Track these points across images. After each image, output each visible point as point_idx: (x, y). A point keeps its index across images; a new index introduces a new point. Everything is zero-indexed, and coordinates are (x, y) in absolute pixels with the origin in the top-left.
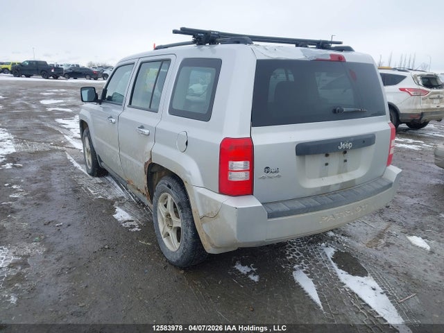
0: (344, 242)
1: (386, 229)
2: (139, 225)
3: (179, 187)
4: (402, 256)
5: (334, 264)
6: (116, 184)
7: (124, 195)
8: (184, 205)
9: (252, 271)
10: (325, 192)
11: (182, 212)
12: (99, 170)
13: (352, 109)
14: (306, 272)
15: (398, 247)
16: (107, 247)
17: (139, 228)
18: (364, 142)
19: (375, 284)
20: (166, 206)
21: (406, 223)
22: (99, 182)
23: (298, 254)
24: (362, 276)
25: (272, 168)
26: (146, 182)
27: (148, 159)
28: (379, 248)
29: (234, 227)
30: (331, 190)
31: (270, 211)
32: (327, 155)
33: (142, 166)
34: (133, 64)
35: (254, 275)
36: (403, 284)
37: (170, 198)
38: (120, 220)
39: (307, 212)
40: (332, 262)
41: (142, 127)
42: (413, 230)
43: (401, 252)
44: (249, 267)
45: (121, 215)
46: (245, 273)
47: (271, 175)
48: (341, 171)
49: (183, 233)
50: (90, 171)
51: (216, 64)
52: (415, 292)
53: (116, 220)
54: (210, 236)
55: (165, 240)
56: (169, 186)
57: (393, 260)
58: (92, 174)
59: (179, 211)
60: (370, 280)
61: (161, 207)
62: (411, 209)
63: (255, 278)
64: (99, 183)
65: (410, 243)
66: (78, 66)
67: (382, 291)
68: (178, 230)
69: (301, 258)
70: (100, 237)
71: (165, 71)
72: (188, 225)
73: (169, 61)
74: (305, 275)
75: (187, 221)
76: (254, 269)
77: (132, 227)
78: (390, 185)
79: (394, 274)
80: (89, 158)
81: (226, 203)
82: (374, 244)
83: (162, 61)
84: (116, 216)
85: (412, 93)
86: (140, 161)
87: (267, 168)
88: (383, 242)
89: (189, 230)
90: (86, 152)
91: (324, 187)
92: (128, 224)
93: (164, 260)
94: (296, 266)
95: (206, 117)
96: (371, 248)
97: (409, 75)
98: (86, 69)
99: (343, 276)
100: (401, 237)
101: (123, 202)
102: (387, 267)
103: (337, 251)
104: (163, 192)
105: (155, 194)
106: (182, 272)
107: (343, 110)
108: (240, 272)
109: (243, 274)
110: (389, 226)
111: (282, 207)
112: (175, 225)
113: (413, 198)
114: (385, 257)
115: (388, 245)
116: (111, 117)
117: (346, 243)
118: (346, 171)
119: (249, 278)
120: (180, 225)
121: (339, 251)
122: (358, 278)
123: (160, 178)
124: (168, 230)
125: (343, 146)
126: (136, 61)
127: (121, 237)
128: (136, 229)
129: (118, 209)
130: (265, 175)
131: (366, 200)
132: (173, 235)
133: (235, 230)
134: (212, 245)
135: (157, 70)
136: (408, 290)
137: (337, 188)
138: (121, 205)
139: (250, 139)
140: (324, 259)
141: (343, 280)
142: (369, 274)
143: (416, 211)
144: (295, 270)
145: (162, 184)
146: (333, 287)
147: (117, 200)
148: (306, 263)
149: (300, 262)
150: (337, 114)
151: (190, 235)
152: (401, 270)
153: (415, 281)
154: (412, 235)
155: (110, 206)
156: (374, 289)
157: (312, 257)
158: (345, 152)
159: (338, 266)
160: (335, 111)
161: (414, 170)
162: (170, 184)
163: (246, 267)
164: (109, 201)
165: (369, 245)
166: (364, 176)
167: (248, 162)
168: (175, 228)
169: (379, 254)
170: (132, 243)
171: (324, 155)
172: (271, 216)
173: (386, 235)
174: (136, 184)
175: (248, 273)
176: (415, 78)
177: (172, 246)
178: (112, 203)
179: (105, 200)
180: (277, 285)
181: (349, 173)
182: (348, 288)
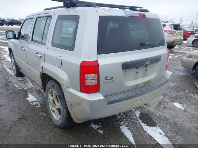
0: (144, 108)
1: (163, 99)
2: (40, 103)
3: (58, 87)
4: (172, 114)
5: (140, 120)
6: (29, 81)
7: (33, 86)
8: (61, 97)
9: (99, 128)
10: (137, 87)
11: (60, 101)
12: (19, 74)
13: (150, 43)
14: (126, 126)
15: (169, 109)
16: (21, 118)
17: (40, 105)
18: (156, 60)
19: (161, 131)
20: (52, 96)
21: (171, 96)
22: (21, 79)
23: (122, 116)
24: (154, 126)
25: (109, 77)
26: (41, 83)
27: (41, 71)
28: (160, 110)
29: (89, 111)
30: (140, 86)
31: (109, 101)
32: (137, 68)
33: (39, 74)
34: (33, 18)
35: (101, 130)
36: (174, 130)
37: (54, 92)
38: (30, 101)
39: (128, 99)
40: (139, 119)
41: (38, 53)
42: (175, 100)
43: (171, 112)
44: (98, 125)
45: (31, 98)
46: (96, 129)
47: (109, 81)
48: (145, 75)
49: (62, 112)
50: (15, 74)
51: (76, 19)
52: (180, 134)
53: (28, 101)
54: (76, 115)
55: (53, 113)
56: (53, 86)
57: (168, 116)
58: (17, 76)
59: (59, 100)
60: (158, 129)
61: (50, 96)
62: (173, 88)
63: (101, 132)
64: (20, 81)
65: (174, 106)
66: (13, 19)
67: (165, 135)
68: (59, 110)
69: (124, 118)
70: (18, 112)
71: (50, 22)
72: (64, 108)
73: (51, 16)
74: (127, 128)
75: (63, 106)
76: (101, 126)
77: (37, 105)
78: (168, 81)
79: (169, 124)
80: (14, 68)
81: (84, 98)
82: (158, 108)
83: (48, 17)
84: (28, 99)
85: (169, 32)
86: (38, 71)
87: (107, 77)
88: (162, 106)
89: (65, 110)
90: (13, 64)
91: (136, 85)
92: (34, 103)
93: (53, 124)
94: (122, 123)
95: (72, 48)
96: (157, 110)
97: (167, 24)
98: (17, 21)
99: (145, 127)
100: (170, 103)
101: (32, 91)
102: (165, 120)
103: (141, 113)
104: (51, 89)
105: (46, 89)
106: (63, 130)
107: (146, 44)
108: (93, 129)
109: (95, 130)
110: (164, 98)
111: (115, 98)
112: (58, 107)
113: (173, 82)
114: (164, 115)
115: (164, 108)
116: (23, 47)
117: (145, 108)
118: (147, 76)
119: (98, 132)
120: (60, 107)
121: (142, 113)
122: (152, 128)
123: (48, 81)
124: (54, 109)
125: (146, 63)
126: (34, 17)
127: (30, 111)
128: (39, 106)
129: (30, 95)
130: (106, 81)
131: (157, 90)
132: (57, 112)
133: (90, 112)
134: (78, 119)
135: (45, 21)
136: (177, 133)
137: (143, 85)
138: (31, 93)
139: (97, 62)
140: (135, 118)
141: (145, 129)
142: (157, 125)
143: (175, 89)
144: (121, 125)
145: (50, 84)
146: (141, 134)
147: (29, 89)
148: (127, 121)
149: (124, 120)
150: (143, 46)
151: (65, 113)
152: (172, 122)
153: (180, 128)
154: (175, 102)
155: (25, 93)
156: (161, 134)
157: (129, 117)
158: (146, 66)
159: (142, 121)
160: (141, 44)
161: (172, 69)
162: (54, 85)
163: (97, 125)
164: (25, 90)
165: (156, 109)
166: (155, 77)
167: (96, 75)
168: (57, 108)
169: (161, 113)
170: (36, 114)
171: (136, 68)
172: (109, 103)
173: (163, 103)
174: (37, 82)
175: (98, 129)
176: (170, 25)
177: (57, 117)
178: (26, 91)
179: (23, 90)
180: (113, 135)
181: (148, 76)
182: (148, 134)
